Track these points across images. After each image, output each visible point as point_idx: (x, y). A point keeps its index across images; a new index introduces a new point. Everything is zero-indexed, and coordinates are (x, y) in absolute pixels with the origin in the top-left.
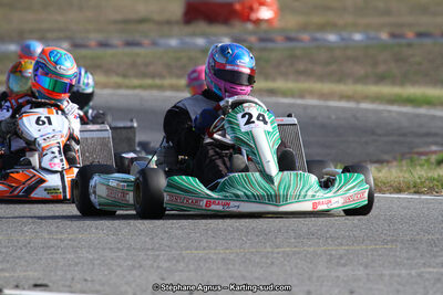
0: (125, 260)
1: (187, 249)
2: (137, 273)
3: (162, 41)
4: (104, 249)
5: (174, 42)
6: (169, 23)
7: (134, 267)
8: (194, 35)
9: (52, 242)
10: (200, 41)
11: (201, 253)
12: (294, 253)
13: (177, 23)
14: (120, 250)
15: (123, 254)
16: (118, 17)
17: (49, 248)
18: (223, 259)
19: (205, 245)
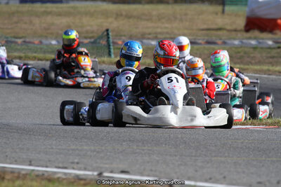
0: (177, 161)
1: (215, 156)
2: (182, 167)
3: (229, 42)
4: (166, 155)
5: (236, 42)
6: (235, 30)
7: (181, 165)
8: (250, 38)
9: (138, 151)
10: (253, 42)
11: (223, 159)
12: (277, 161)
13: (240, 31)
14: (176, 156)
15: (177, 158)
16: (205, 27)
17: (135, 153)
18: (235, 163)
19: (226, 154)
